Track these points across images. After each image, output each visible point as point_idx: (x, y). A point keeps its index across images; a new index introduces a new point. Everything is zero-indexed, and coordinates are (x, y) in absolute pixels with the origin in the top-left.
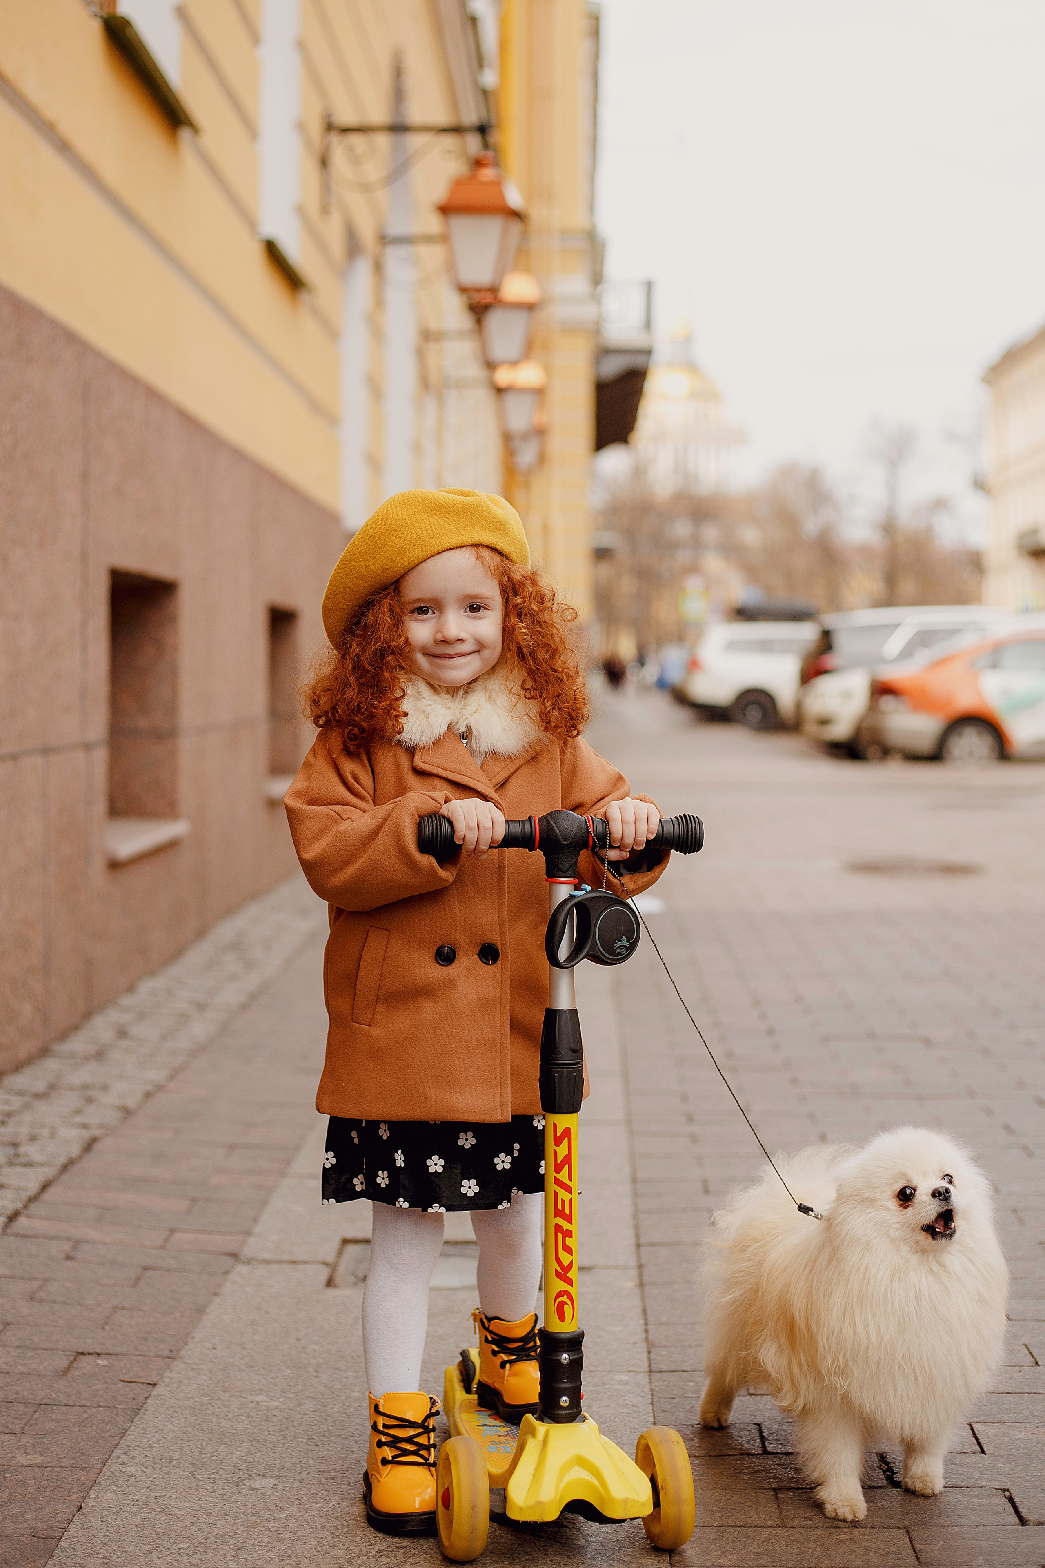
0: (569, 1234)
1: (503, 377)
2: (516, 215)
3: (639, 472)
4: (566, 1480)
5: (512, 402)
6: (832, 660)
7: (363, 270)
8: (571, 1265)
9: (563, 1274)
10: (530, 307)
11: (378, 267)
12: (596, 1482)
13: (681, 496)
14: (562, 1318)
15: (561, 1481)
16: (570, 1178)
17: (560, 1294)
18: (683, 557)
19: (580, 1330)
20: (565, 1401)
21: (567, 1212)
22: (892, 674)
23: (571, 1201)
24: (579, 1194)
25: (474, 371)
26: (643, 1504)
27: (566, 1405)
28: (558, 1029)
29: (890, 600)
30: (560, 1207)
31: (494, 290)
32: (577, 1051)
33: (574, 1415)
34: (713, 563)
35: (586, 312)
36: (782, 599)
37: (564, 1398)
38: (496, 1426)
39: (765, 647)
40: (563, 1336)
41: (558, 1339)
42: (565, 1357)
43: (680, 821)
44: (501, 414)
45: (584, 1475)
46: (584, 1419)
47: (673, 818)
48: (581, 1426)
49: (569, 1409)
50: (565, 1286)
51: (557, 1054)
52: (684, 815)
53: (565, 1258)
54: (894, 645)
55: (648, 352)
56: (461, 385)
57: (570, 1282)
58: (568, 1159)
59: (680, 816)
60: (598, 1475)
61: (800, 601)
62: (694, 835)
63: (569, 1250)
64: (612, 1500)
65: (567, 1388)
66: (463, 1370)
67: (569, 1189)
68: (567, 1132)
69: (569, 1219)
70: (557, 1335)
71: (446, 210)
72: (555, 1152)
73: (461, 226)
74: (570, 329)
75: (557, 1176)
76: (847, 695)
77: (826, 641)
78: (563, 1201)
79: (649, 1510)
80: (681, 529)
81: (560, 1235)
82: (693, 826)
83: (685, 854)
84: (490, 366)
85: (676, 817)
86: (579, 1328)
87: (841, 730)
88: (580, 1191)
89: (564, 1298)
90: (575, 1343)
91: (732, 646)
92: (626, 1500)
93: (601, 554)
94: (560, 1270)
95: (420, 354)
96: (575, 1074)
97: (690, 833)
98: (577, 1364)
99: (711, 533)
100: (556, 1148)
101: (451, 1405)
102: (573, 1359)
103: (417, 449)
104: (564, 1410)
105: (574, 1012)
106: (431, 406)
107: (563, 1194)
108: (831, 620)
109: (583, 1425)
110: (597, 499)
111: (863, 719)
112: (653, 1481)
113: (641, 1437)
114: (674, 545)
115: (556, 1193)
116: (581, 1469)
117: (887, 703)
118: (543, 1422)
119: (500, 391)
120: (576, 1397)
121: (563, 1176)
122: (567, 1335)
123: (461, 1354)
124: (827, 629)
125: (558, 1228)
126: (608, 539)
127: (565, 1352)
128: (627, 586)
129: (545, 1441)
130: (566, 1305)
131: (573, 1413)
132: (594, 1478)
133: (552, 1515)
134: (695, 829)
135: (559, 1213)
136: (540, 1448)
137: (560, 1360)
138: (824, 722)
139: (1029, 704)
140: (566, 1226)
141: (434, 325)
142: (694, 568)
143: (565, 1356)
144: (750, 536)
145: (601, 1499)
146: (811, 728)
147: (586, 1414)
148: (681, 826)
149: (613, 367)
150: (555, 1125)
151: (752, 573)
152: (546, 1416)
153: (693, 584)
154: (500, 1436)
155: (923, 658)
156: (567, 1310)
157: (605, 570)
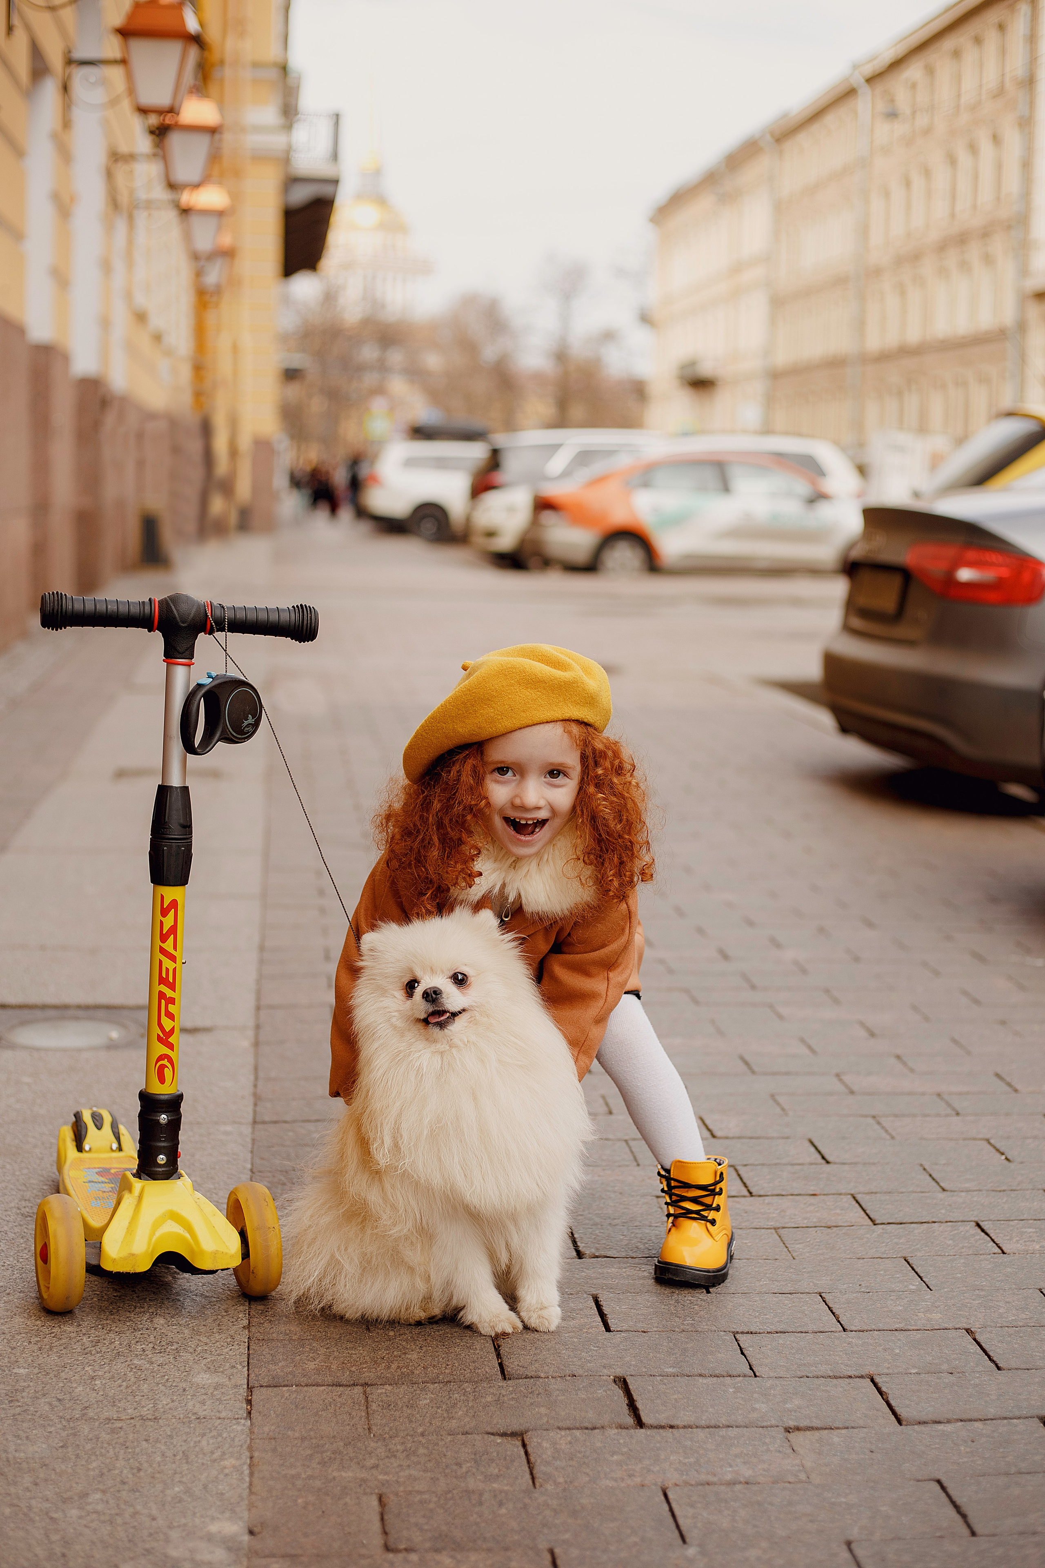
0: (172, 1001)
1: (187, 198)
2: (197, 40)
3: (329, 297)
4: (158, 1234)
5: (195, 221)
6: (501, 477)
7: (50, 89)
8: (172, 1030)
9: (165, 1039)
10: (213, 131)
11: (65, 88)
12: (188, 1236)
13: (367, 322)
14: (162, 1080)
15: (154, 1234)
16: (175, 948)
17: (161, 1058)
18: (370, 379)
19: (180, 1092)
20: (162, 1159)
21: (171, 980)
22: (554, 490)
23: (174, 970)
24: (183, 963)
25: (160, 193)
26: (232, 1256)
27: (163, 1162)
28: (169, 807)
29: (561, 421)
30: (164, 975)
31: (172, 110)
32: (187, 827)
33: (171, 1172)
34: (398, 386)
35: (278, 141)
36: (462, 419)
37: (161, 1156)
38: (102, 1182)
39: (441, 464)
40: (162, 1097)
41: (157, 1100)
42: (163, 1118)
43: (297, 611)
44: (188, 236)
45: (177, 1229)
46: (180, 1176)
47: (290, 608)
48: (178, 1183)
49: (166, 1167)
50: (167, 1051)
51: (167, 828)
52: (301, 605)
53: (167, 1024)
54: (558, 464)
55: (335, 182)
56: (149, 205)
57: (171, 1047)
58: (173, 930)
59: (297, 606)
60: (189, 1228)
61: (476, 422)
62: (309, 624)
63: (171, 1016)
64: (202, 1252)
65: (164, 1147)
66: (75, 1129)
67: (173, 959)
68: (174, 904)
69: (172, 987)
70: (157, 1096)
71: (125, 33)
72: (162, 923)
73: (140, 49)
74: (260, 157)
75: (162, 945)
76: (511, 510)
77: (495, 460)
78: (167, 970)
79: (237, 1261)
80: (369, 353)
81: (163, 1002)
82: (309, 615)
83: (300, 642)
84: (172, 186)
85: (293, 607)
86: (178, 1091)
87: (506, 542)
88: (184, 961)
89: (165, 1062)
90: (174, 1104)
91: (410, 463)
92: (216, 1253)
93: (291, 375)
94: (162, 1035)
95: (109, 175)
96: (183, 849)
97: (305, 622)
98: (175, 1125)
99: (396, 357)
100: (163, 919)
101: (63, 1163)
102: (172, 1120)
103: (106, 267)
104: (161, 1168)
105: (185, 790)
106: (121, 226)
107: (167, 963)
108: (500, 439)
109: (179, 1182)
110: (288, 321)
111: (526, 532)
112: (243, 1234)
113: (232, 1193)
114: (361, 368)
115: (161, 962)
116: (173, 1223)
117: (548, 517)
118: (140, 1179)
119: (185, 212)
120: (173, 1155)
121: (168, 946)
122: (166, 1097)
123: (75, 1115)
124: (497, 447)
125: (162, 995)
126: (297, 360)
127: (164, 1113)
128: (317, 405)
129: (140, 1197)
130: (166, 1069)
131: (169, 1170)
132: (185, 1231)
133: (144, 1266)
134: (311, 619)
135: (162, 981)
136: (136, 1203)
137: (159, 1120)
138: (491, 534)
139: (678, 521)
140: (169, 993)
141: (124, 149)
142: (379, 390)
143: (163, 1116)
144: (433, 361)
145: (192, 1251)
146: (479, 540)
147: (182, 1172)
148: (297, 615)
149: (301, 195)
150: (162, 897)
151: (434, 395)
152: (144, 1173)
153: (378, 405)
154: (105, 1192)
155: (584, 475)
156: (168, 1073)
157: (294, 391)
